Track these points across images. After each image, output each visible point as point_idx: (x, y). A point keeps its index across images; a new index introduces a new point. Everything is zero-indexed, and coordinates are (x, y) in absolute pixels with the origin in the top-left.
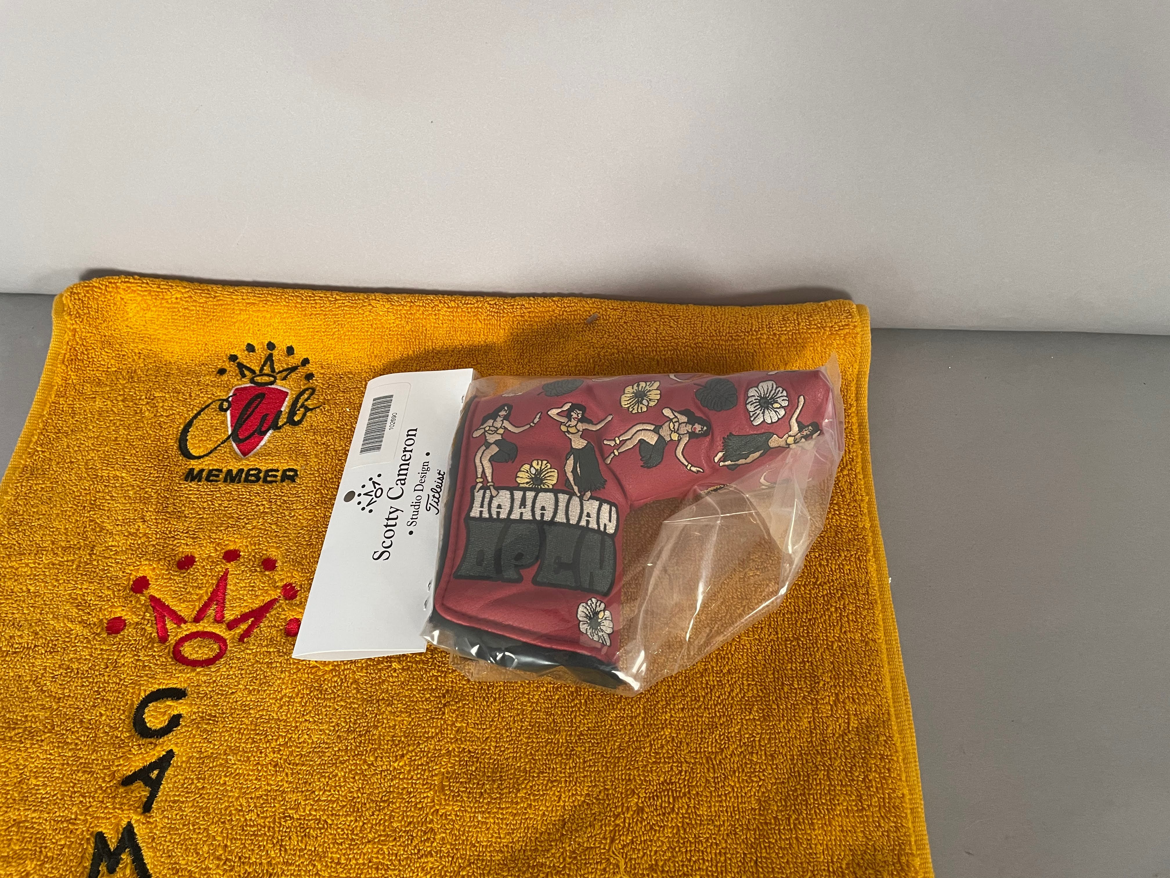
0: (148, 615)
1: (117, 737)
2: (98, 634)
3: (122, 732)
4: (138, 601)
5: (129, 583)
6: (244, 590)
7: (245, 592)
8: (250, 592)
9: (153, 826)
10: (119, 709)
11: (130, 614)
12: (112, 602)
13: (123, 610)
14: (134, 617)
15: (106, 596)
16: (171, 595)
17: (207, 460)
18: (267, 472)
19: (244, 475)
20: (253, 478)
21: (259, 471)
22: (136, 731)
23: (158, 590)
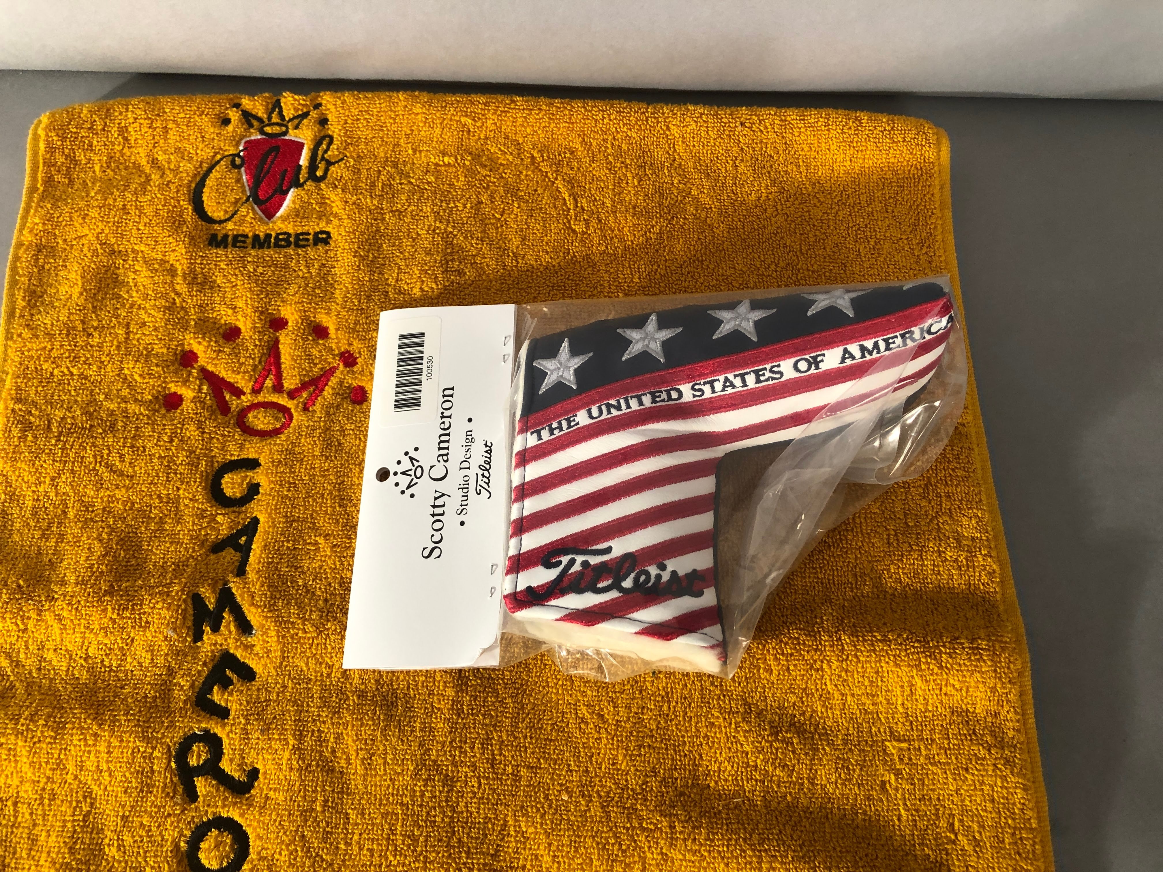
0: (204, 388)
2: (157, 411)
3: (203, 503)
4: (190, 374)
5: (176, 357)
6: (300, 358)
8: (306, 361)
9: (251, 586)
10: (195, 482)
11: (184, 388)
12: (164, 378)
13: (176, 386)
14: (189, 391)
15: (157, 372)
16: (224, 367)
17: (230, 226)
18: (297, 235)
19: (273, 240)
20: (283, 243)
21: (289, 235)
22: (216, 501)
23: (208, 363)
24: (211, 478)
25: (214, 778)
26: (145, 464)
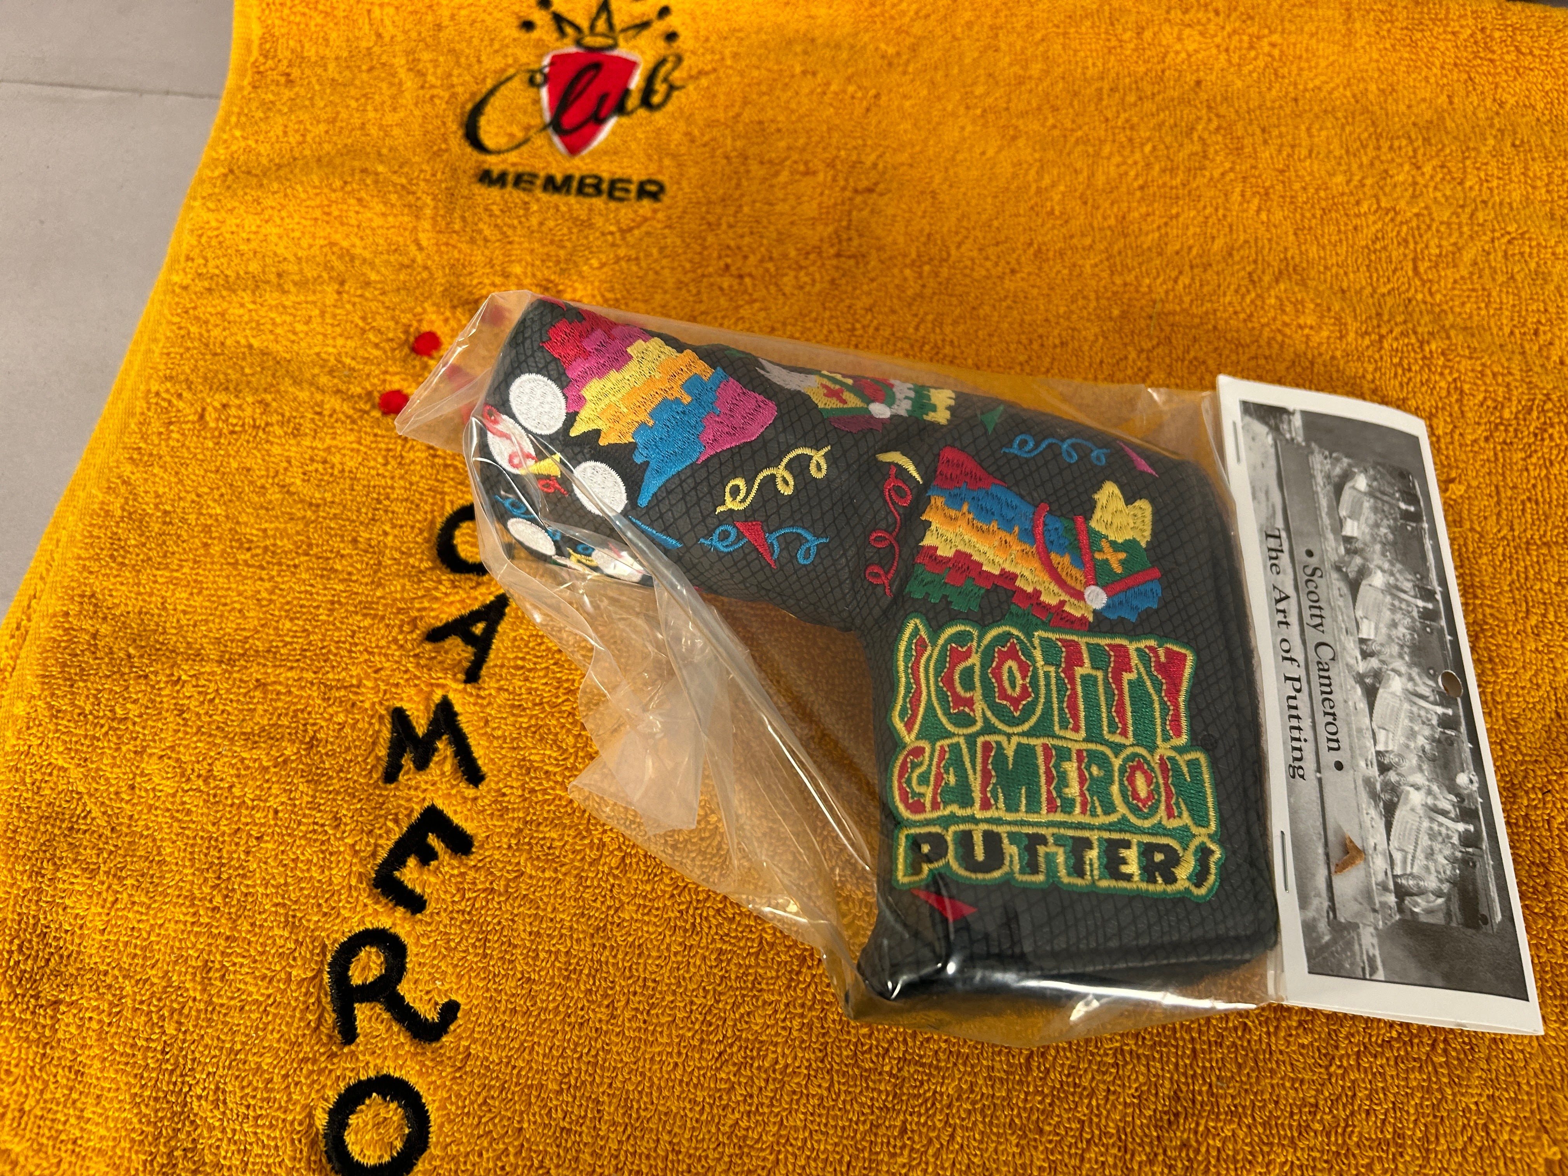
1: (413, 567)
2: (367, 412)
3: (421, 560)
5: (407, 341)
9: (485, 702)
10: (413, 527)
11: (413, 385)
12: (386, 366)
13: (403, 379)
15: (375, 357)
17: (513, 157)
18: (613, 183)
19: (575, 184)
20: (590, 190)
21: (600, 180)
22: (443, 561)
24: (438, 526)
25: (388, 1010)
26: (342, 491)
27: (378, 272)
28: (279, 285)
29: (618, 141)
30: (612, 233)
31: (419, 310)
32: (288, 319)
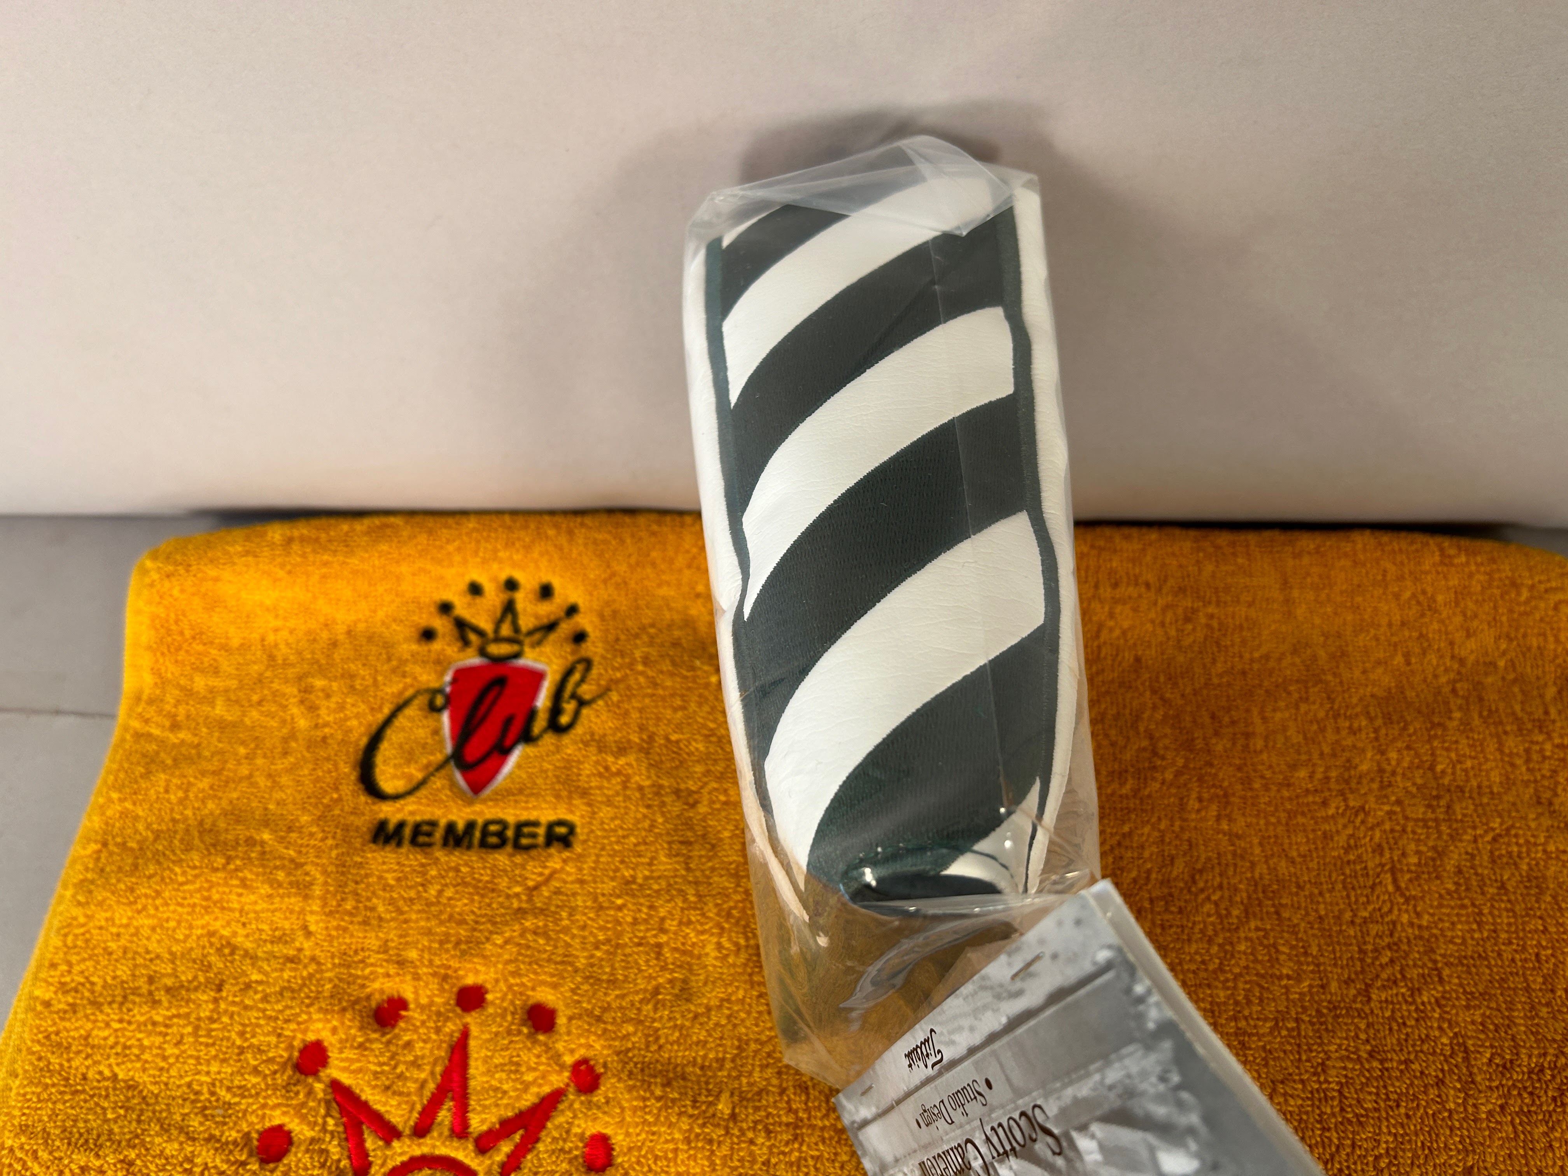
0: (331, 1121)
2: (244, 1164)
4: (310, 1093)
5: (290, 1058)
6: (503, 1071)
7: (504, 1075)
8: (513, 1076)
11: (297, 1121)
12: (265, 1098)
13: (284, 1113)
14: (305, 1127)
15: (254, 1086)
16: (369, 1082)
17: (411, 805)
18: (519, 828)
19: (477, 834)
20: (494, 841)
21: (504, 824)
23: (344, 1069)
27: (260, 970)
28: (150, 993)
29: (524, 776)
30: (517, 895)
31: (305, 1017)
32: (158, 1040)
